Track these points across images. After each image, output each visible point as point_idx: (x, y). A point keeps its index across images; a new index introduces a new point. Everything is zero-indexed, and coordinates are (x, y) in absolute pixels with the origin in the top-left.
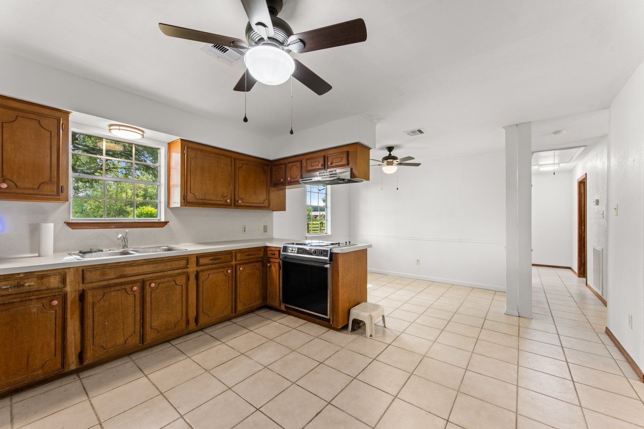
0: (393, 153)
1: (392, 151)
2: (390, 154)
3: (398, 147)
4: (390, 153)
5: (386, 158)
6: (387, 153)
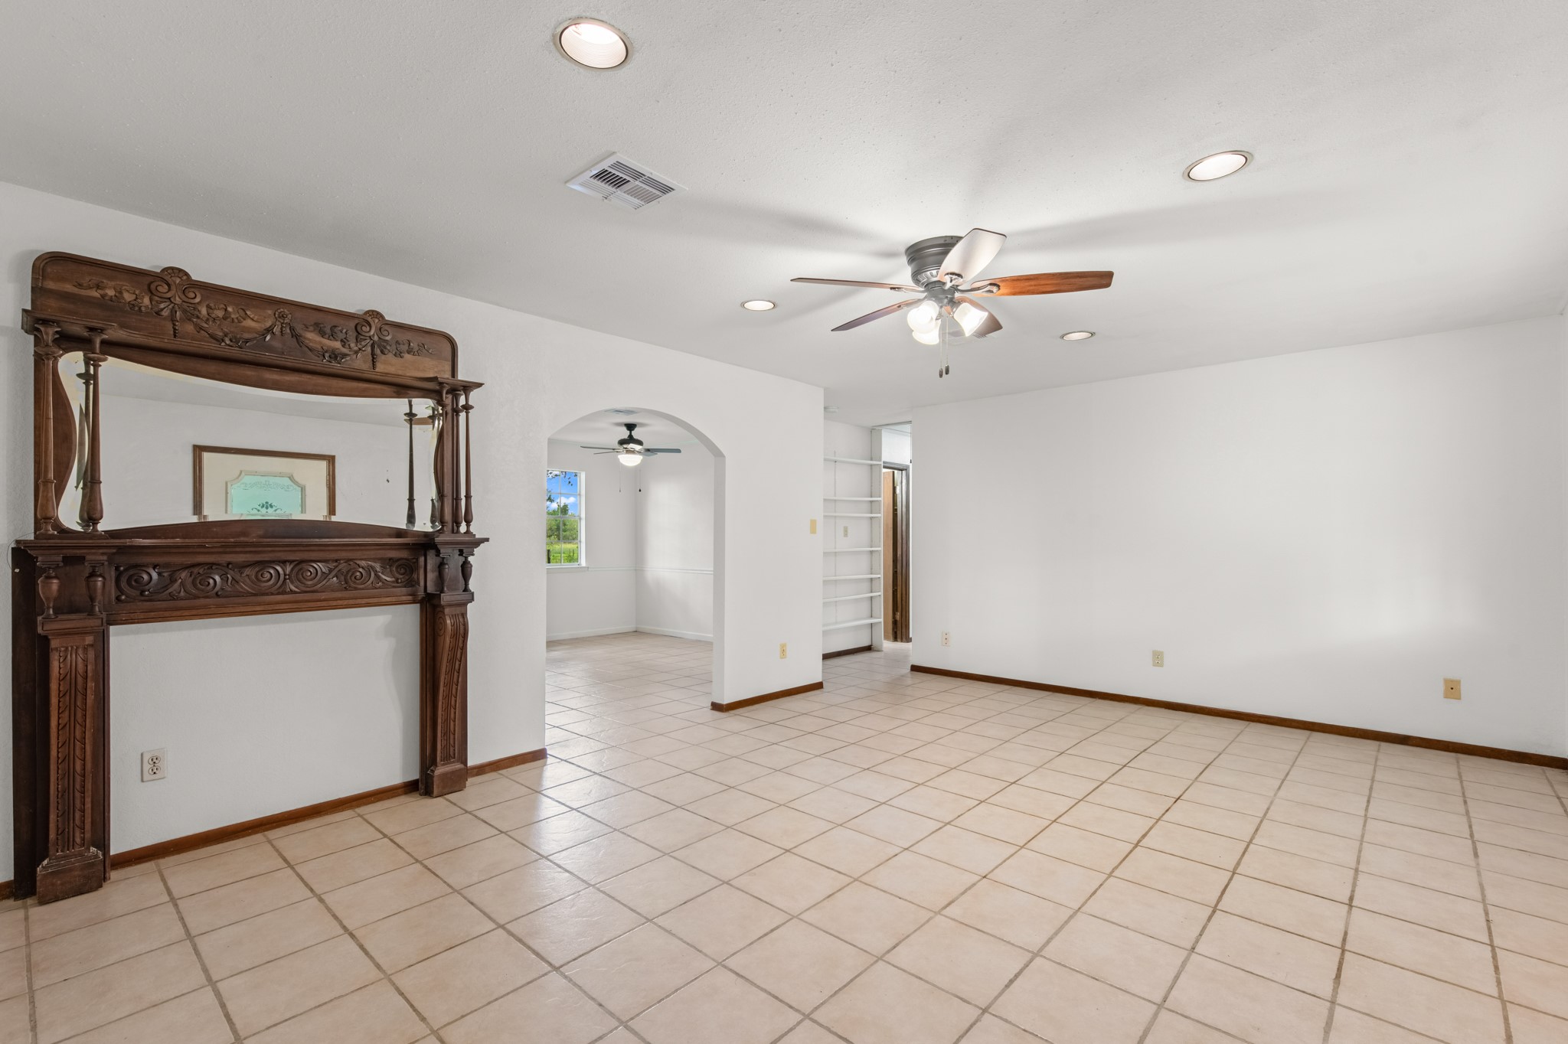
0: (636, 434)
1: (633, 430)
2: (631, 436)
3: (643, 425)
4: (631, 433)
5: (622, 442)
6: (624, 433)
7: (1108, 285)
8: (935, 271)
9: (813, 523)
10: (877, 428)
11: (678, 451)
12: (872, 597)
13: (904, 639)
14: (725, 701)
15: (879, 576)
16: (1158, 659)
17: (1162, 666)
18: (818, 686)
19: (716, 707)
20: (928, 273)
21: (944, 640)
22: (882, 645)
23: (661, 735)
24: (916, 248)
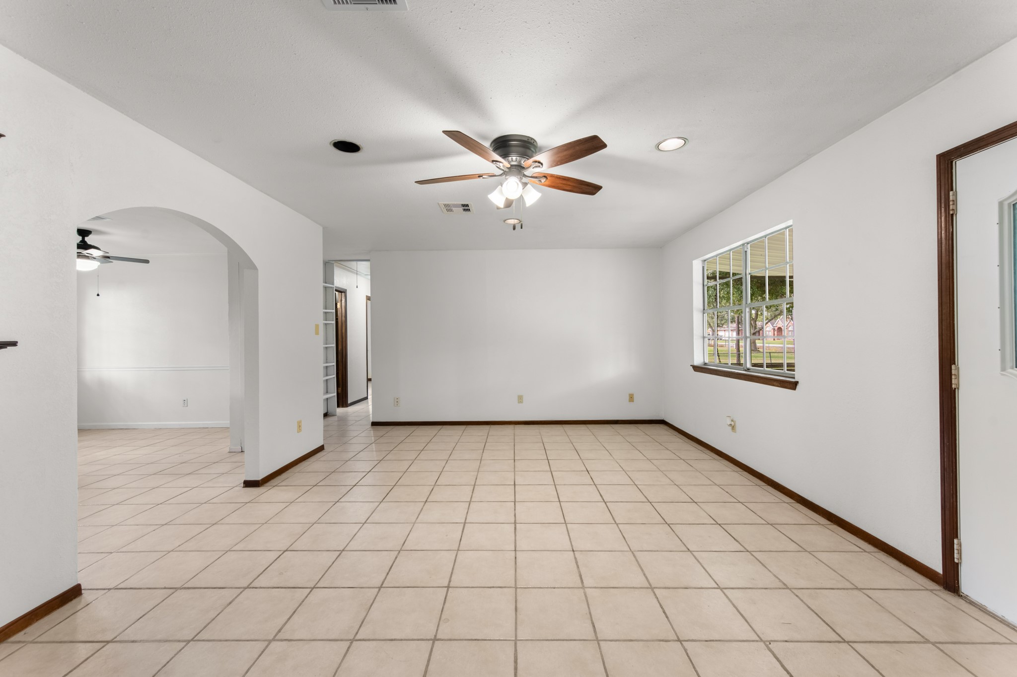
0: (91, 240)
1: (87, 236)
2: (84, 242)
3: (99, 232)
4: (83, 239)
7: (593, 194)
8: (515, 157)
9: (317, 326)
10: (332, 262)
11: (147, 262)
12: (327, 380)
13: (344, 405)
14: (259, 477)
15: (333, 364)
16: (520, 399)
17: (522, 403)
18: (321, 449)
19: (248, 484)
20: (510, 158)
21: (396, 403)
22: (336, 412)
23: (215, 524)
24: (505, 139)
